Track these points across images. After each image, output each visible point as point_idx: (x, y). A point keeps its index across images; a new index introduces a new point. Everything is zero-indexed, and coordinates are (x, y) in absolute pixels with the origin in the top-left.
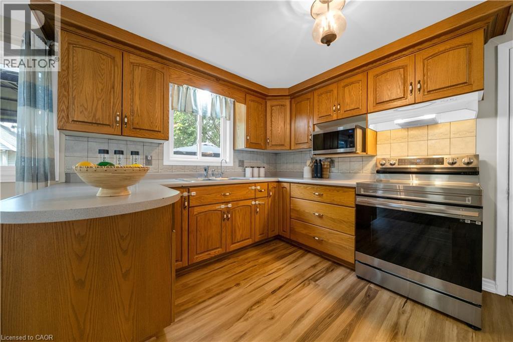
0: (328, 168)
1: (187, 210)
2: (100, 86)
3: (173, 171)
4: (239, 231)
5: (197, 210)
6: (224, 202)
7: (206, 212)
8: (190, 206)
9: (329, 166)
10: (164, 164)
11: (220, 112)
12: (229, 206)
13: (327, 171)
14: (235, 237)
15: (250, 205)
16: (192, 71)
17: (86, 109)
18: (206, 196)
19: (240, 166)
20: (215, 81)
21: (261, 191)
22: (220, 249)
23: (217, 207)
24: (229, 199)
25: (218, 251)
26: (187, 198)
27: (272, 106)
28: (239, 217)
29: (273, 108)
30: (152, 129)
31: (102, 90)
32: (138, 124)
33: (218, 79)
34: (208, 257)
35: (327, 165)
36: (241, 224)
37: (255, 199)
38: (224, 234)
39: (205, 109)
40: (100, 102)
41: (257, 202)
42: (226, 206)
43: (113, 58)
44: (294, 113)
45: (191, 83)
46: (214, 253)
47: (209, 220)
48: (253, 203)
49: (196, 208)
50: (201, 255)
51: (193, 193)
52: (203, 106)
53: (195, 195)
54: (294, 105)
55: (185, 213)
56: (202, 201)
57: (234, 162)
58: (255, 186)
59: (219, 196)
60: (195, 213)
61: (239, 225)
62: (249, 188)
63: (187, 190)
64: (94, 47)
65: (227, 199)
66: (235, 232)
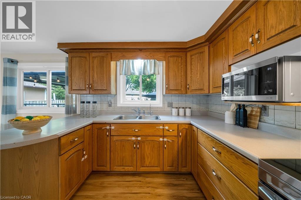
0: (257, 116)
1: (109, 137)
2: (81, 72)
3: (123, 110)
4: (148, 159)
5: (115, 138)
6: (135, 136)
7: (122, 140)
8: (111, 135)
9: (258, 114)
10: (118, 106)
11: (149, 70)
12: (138, 139)
13: (255, 120)
14: (144, 162)
15: (159, 141)
16: (123, 50)
17: (77, 84)
18: (121, 130)
19: (168, 106)
20: (139, 51)
21: (169, 131)
22: (132, 168)
23: (129, 138)
24: (139, 134)
25: (130, 169)
26: (109, 130)
27: (191, 56)
28: (148, 148)
29: (193, 57)
30: (102, 89)
31: (82, 74)
32: (96, 87)
33: (141, 50)
34: (123, 170)
35: (257, 112)
36: (149, 154)
37: (164, 137)
38: (135, 158)
39: (140, 71)
40: (81, 80)
41: (165, 139)
42: (137, 139)
43: (86, 58)
44: (212, 57)
45: (124, 58)
46: (127, 169)
47: (123, 146)
48: (161, 139)
49: (114, 137)
50: (118, 167)
51: (113, 128)
52: (139, 69)
53: (114, 128)
54: (212, 49)
55: (108, 138)
56: (119, 133)
57: (163, 103)
58: (163, 126)
59: (131, 131)
60: (114, 140)
61: (148, 155)
62: (157, 127)
63: (109, 125)
64: (79, 55)
65: (137, 134)
66: (144, 159)
